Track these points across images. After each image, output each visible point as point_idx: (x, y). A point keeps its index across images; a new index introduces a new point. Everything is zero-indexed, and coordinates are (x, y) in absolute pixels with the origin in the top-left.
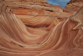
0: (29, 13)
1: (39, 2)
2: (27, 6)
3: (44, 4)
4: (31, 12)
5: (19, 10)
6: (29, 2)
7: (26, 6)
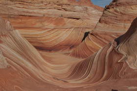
0: (38, 25)
1: (55, 4)
2: (34, 13)
3: (65, 7)
4: (41, 22)
5: (20, 21)
6: (36, 5)
7: (31, 13)
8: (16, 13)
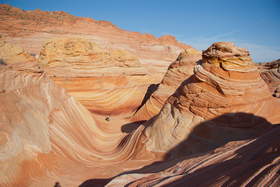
1: (116, 60)
5: (77, 83)
6: (95, 64)
8: (74, 75)
